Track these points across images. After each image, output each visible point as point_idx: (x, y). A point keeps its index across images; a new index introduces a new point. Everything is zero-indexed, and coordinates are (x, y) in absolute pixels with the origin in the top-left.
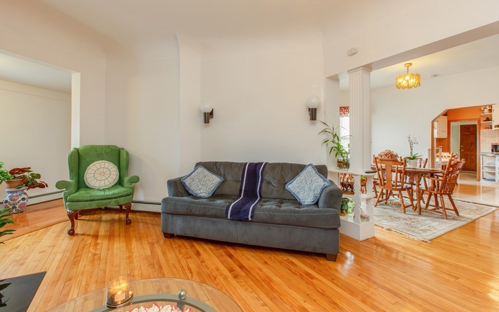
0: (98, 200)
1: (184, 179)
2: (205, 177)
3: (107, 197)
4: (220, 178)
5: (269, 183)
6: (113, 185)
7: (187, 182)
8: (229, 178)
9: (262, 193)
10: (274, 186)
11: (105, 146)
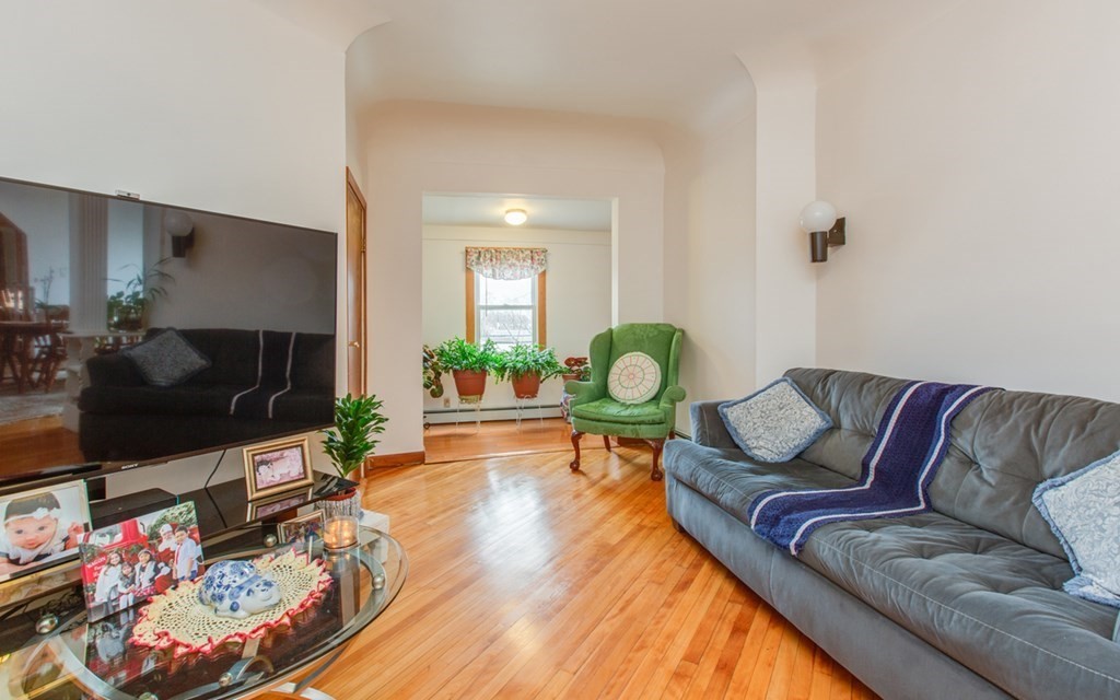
0: (606, 421)
1: (728, 407)
2: (781, 409)
3: (620, 419)
4: (824, 419)
5: (970, 462)
6: (647, 399)
7: (733, 415)
8: (846, 422)
9: (932, 490)
10: (985, 481)
11: (651, 325)
